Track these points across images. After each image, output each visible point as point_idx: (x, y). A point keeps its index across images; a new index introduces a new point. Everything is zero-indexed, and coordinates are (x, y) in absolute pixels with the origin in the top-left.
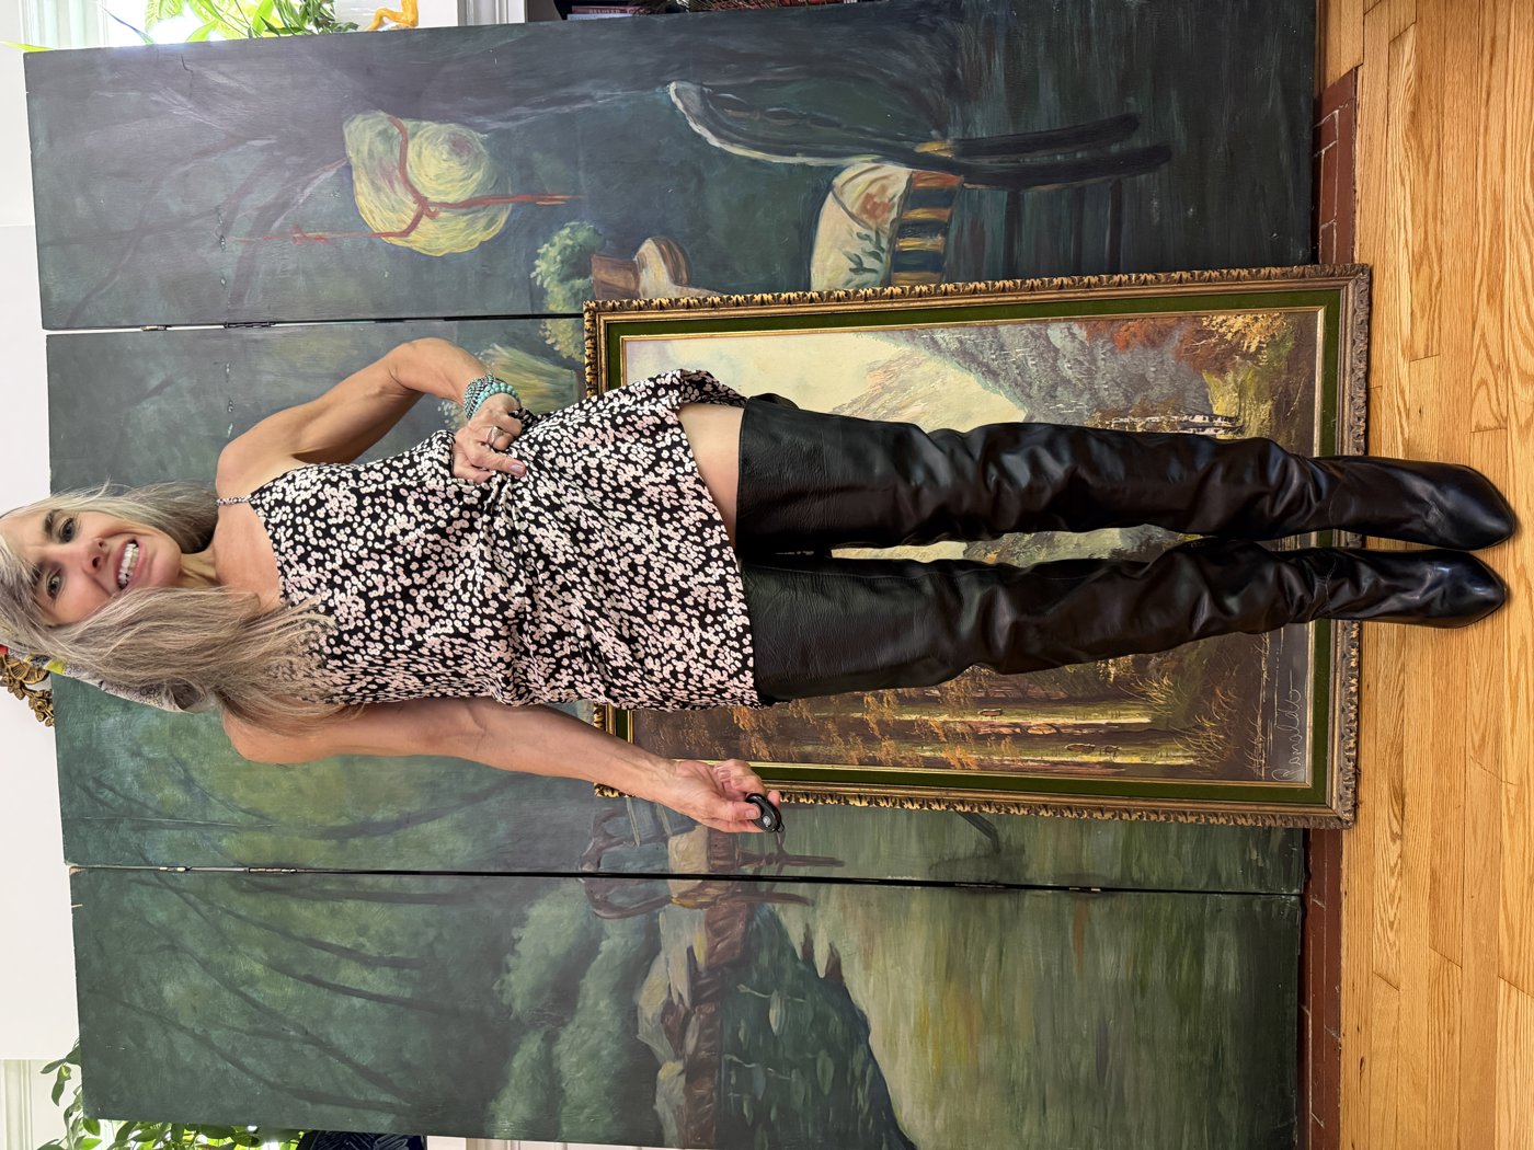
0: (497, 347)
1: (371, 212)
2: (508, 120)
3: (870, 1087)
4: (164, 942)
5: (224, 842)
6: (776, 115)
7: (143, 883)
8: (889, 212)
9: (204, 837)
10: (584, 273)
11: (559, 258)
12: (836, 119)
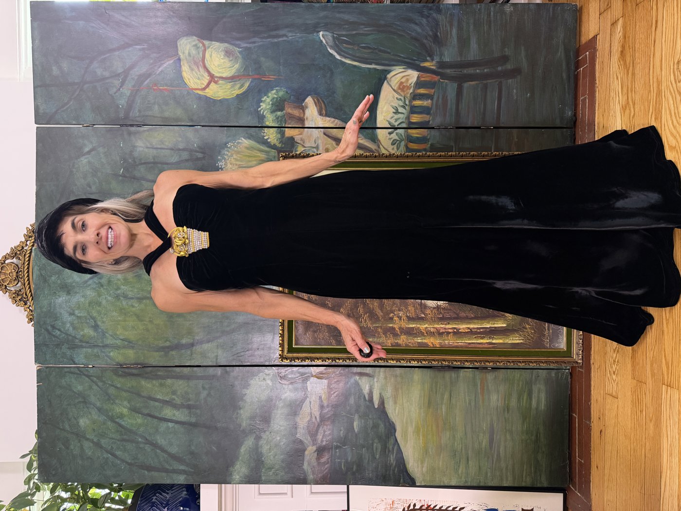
0: (243, 139)
1: (189, 79)
2: (250, 43)
3: (396, 454)
4: (80, 400)
5: (112, 354)
6: (364, 48)
7: (72, 373)
8: (410, 89)
9: (102, 352)
10: (281, 110)
11: (271, 103)
12: (389, 50)
